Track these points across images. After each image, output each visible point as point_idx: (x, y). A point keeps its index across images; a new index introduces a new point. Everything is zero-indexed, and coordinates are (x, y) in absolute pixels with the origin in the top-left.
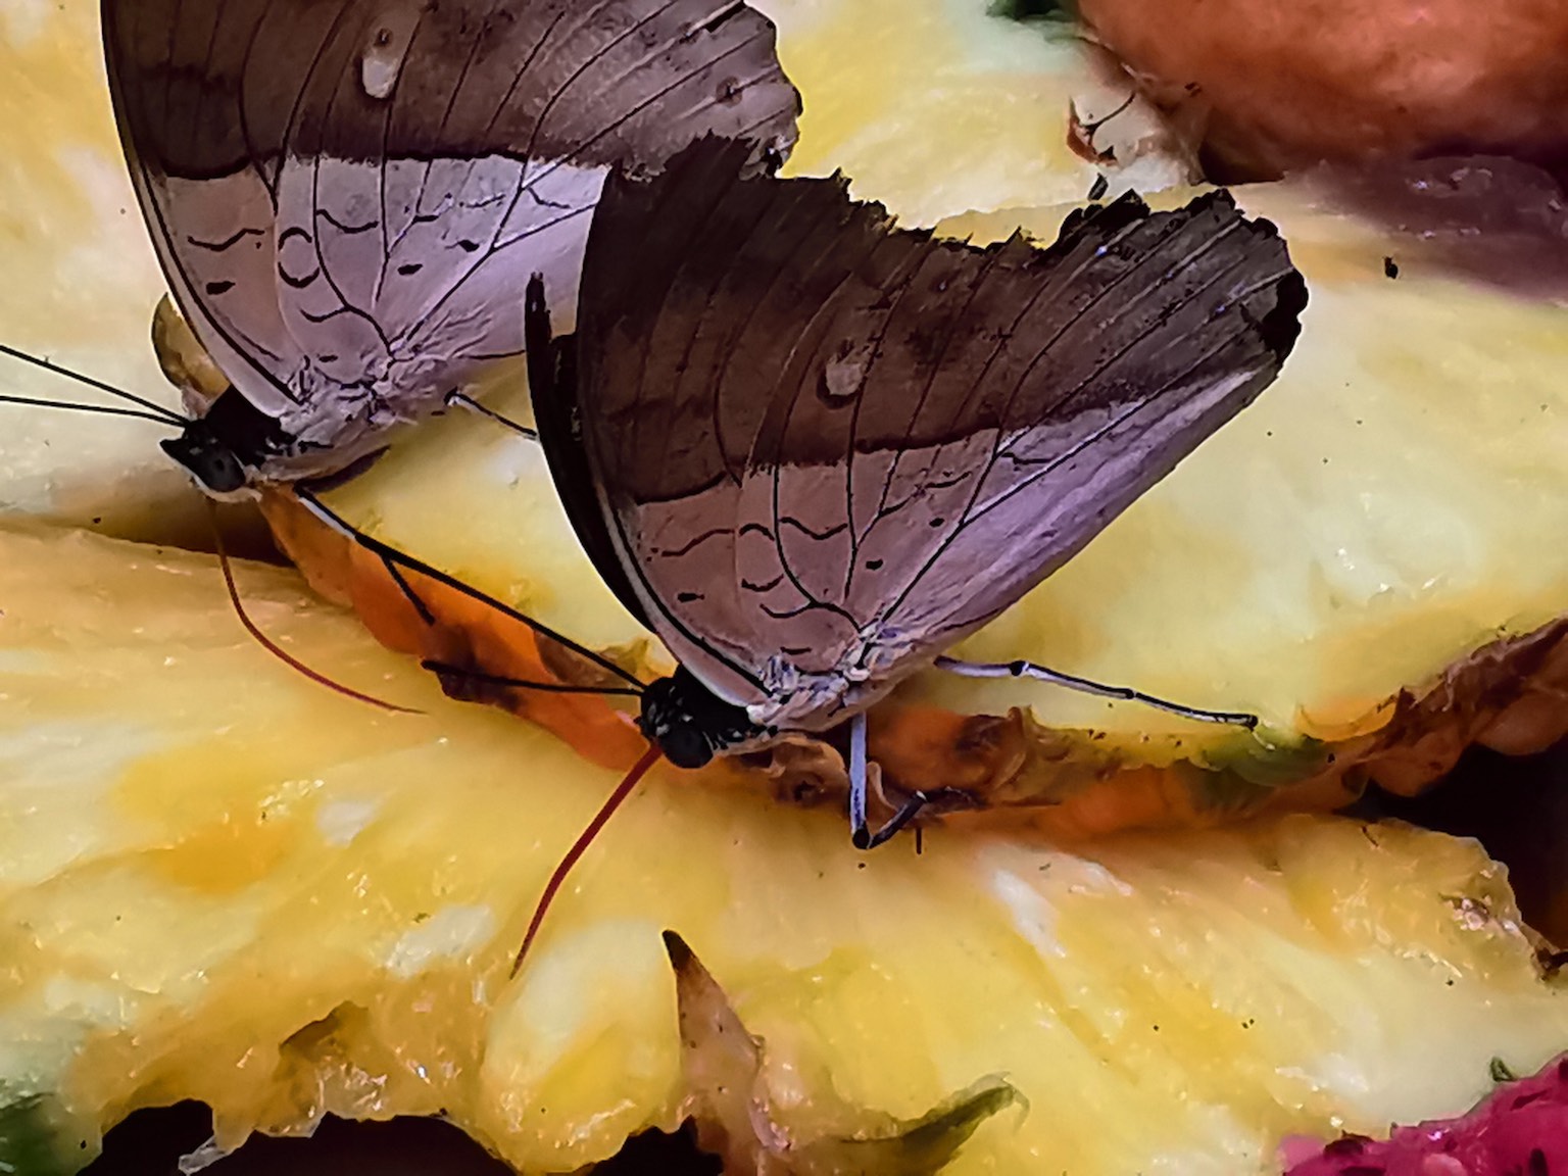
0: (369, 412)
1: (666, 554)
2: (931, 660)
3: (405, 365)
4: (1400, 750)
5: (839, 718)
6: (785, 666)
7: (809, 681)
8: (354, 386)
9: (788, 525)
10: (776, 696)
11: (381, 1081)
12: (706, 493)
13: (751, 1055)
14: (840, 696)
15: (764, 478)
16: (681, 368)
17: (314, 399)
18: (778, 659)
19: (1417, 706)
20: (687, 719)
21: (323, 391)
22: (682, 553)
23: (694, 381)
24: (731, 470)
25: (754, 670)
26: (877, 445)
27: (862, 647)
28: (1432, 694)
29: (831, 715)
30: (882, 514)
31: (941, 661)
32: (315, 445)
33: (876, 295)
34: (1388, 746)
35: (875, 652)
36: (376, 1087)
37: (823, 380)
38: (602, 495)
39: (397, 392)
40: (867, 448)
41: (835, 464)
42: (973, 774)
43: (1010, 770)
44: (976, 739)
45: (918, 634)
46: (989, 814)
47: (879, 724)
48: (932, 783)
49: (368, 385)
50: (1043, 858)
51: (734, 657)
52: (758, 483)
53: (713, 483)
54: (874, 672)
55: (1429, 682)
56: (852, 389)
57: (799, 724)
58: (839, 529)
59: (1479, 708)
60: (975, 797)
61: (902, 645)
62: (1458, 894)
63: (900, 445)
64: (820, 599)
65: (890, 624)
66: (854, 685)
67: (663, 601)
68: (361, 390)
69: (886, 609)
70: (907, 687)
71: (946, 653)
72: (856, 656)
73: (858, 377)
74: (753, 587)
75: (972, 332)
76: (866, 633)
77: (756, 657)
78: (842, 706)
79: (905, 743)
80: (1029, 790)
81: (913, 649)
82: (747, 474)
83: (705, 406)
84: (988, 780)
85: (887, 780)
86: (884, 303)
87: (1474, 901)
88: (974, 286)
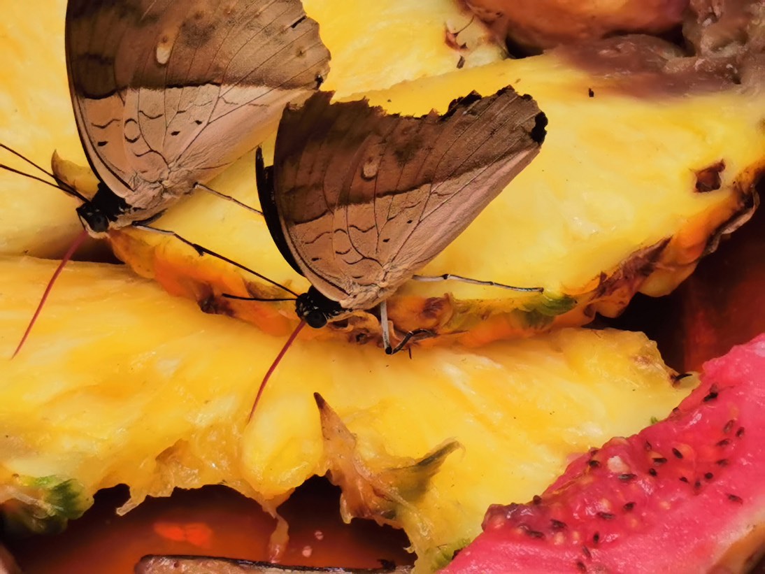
0: (161, 194)
1: (307, 243)
2: (411, 276)
3: (176, 173)
4: (605, 298)
5: (376, 304)
6: (354, 283)
7: (365, 288)
8: (155, 182)
9: (352, 228)
10: (351, 296)
11: (196, 471)
12: (321, 218)
13: (352, 440)
14: (377, 293)
15: (342, 211)
16: (310, 173)
17: (138, 189)
18: (351, 281)
19: (609, 279)
20: (316, 308)
21: (142, 186)
22: (312, 242)
23: (316, 176)
24: (329, 209)
25: (342, 286)
26: (385, 194)
27: (384, 273)
28: (615, 273)
29: (373, 301)
30: (389, 220)
31: (415, 277)
32: (140, 209)
33: (380, 139)
34: (600, 296)
35: (389, 275)
36: (194, 474)
37: (363, 172)
38: (283, 223)
39: (172, 185)
40: (380, 195)
41: (369, 203)
42: (430, 323)
43: (446, 319)
44: (431, 307)
45: (406, 266)
46: (438, 338)
47: (391, 305)
48: (414, 328)
49: (160, 182)
50: (463, 356)
51: (333, 281)
52: (340, 213)
53: (323, 214)
54: (389, 283)
55: (613, 268)
56: (374, 174)
57: (361, 306)
58: (372, 228)
59: (635, 276)
60: (432, 332)
61: (399, 271)
62: (636, 355)
63: (394, 193)
64: (366, 256)
65: (394, 263)
66: (382, 289)
67: (307, 261)
68: (158, 184)
69: (392, 257)
70: (401, 289)
71: (417, 273)
72: (382, 277)
73: (376, 169)
74: (340, 253)
75: (418, 148)
76: (385, 267)
77: (343, 281)
78: (377, 297)
79: (402, 312)
80: (455, 326)
81: (405, 272)
82: (335, 210)
83: (319, 186)
84: (438, 324)
85: (396, 328)
86: (384, 141)
87: (643, 358)
88: (417, 132)
